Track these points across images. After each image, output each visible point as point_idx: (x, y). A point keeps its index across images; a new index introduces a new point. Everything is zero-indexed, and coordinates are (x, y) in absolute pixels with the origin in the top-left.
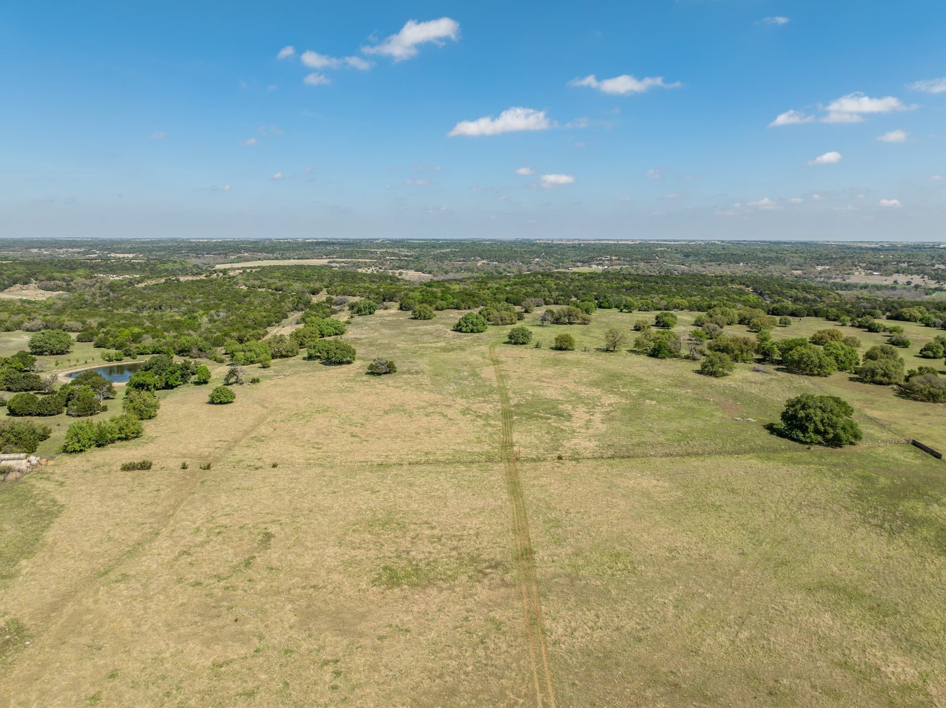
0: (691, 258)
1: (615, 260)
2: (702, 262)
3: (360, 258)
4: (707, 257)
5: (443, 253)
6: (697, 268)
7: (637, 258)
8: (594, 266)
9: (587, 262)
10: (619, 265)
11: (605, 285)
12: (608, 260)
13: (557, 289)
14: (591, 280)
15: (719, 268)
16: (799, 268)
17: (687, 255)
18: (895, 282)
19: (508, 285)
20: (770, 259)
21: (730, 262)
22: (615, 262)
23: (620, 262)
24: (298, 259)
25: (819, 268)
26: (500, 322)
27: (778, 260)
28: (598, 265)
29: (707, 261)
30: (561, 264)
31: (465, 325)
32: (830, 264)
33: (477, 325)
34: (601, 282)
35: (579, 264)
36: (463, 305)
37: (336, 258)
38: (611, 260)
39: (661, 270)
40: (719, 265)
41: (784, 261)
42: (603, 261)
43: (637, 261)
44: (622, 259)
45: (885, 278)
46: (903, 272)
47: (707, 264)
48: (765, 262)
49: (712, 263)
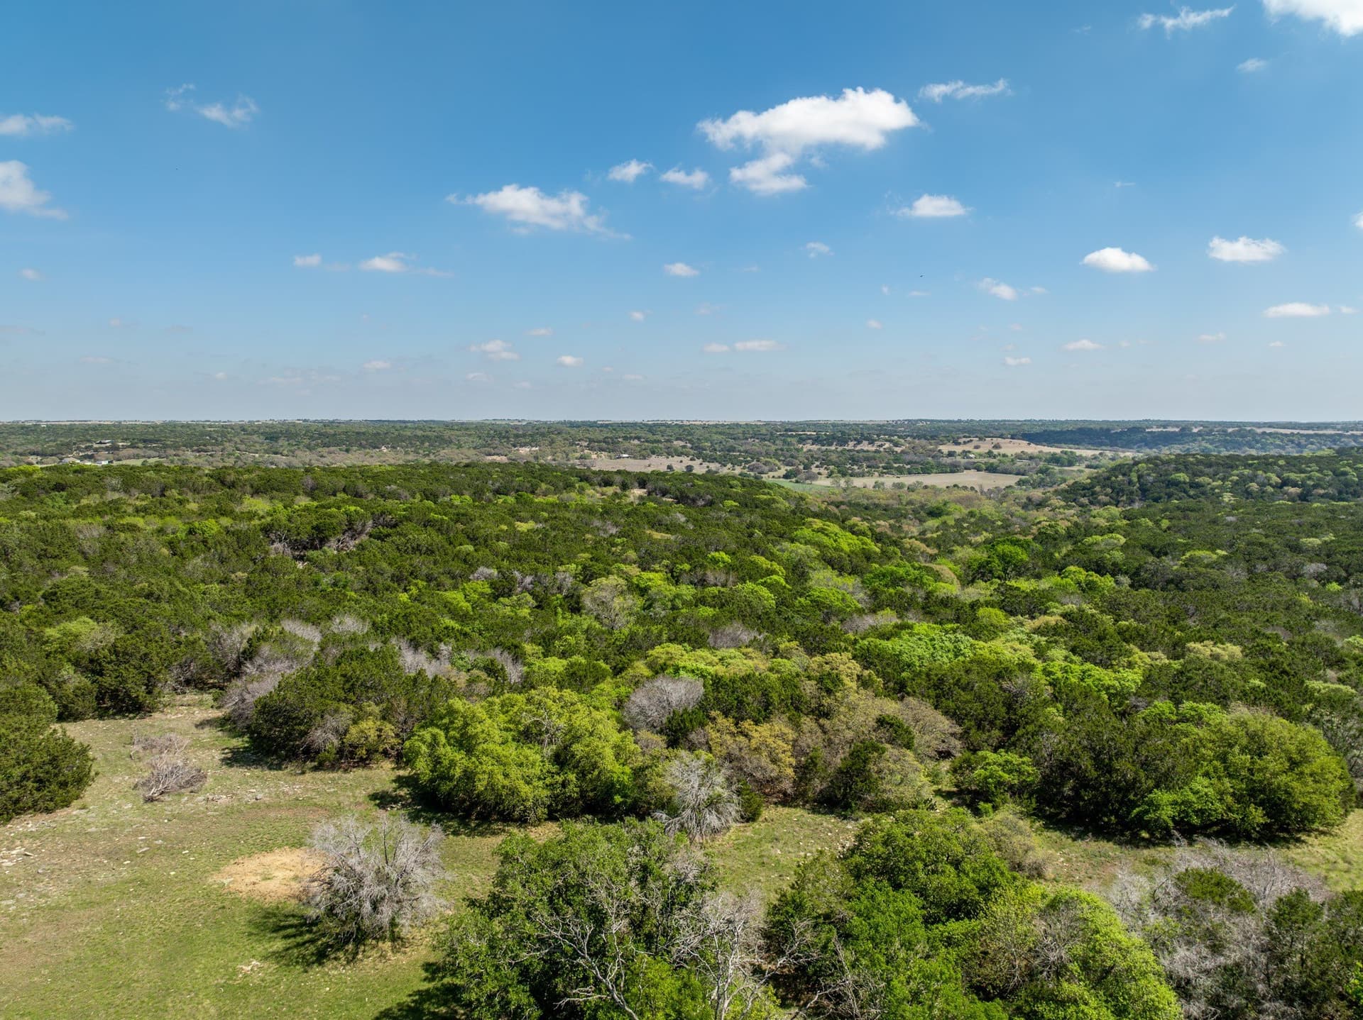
0: (281, 442)
1: (125, 447)
2: (309, 447)
4: (311, 438)
6: (308, 458)
10: (137, 457)
11: (143, 522)
12: (107, 449)
15: (350, 455)
17: (272, 437)
18: (670, 467)
20: (427, 438)
21: (362, 446)
22: (125, 452)
23: (132, 451)
25: (524, 451)
27: (442, 441)
29: (317, 445)
32: (532, 443)
34: (115, 507)
38: (114, 448)
40: (347, 451)
41: (451, 442)
42: (96, 450)
43: (176, 448)
44: (140, 445)
45: (647, 462)
46: (653, 453)
47: (324, 451)
48: (422, 443)
49: (332, 449)
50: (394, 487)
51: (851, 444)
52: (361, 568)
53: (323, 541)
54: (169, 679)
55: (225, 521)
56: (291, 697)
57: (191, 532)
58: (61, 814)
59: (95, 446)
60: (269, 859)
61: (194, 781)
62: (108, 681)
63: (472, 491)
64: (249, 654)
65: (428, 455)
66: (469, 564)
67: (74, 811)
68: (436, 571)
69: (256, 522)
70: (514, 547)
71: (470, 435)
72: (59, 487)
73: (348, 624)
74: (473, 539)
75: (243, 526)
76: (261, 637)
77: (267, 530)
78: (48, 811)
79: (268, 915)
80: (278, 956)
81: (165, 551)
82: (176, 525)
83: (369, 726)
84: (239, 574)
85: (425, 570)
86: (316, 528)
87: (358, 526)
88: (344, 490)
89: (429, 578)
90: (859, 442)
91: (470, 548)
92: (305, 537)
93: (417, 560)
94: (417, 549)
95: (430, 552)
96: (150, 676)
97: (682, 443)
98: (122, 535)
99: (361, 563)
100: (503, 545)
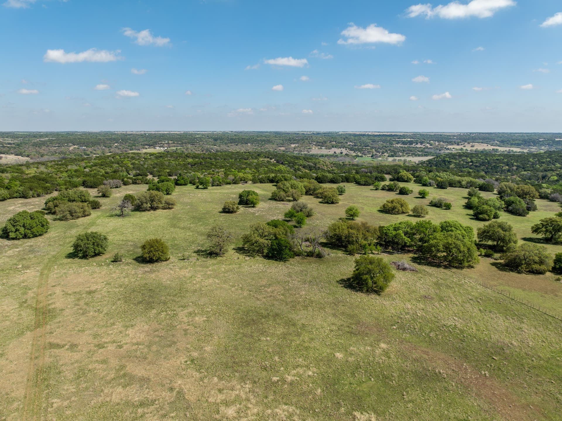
0: (218, 141)
1: (171, 143)
2: (226, 144)
4: (228, 140)
5: (41, 141)
6: (224, 147)
7: (186, 142)
8: (158, 148)
9: (152, 145)
10: (175, 146)
12: (166, 144)
13: (133, 168)
14: (161, 159)
15: (237, 147)
16: (282, 146)
17: (216, 140)
18: (335, 152)
19: (87, 166)
20: (264, 140)
21: (242, 143)
22: (171, 145)
23: (174, 145)
25: (293, 146)
26: (69, 216)
27: (269, 142)
28: (160, 147)
29: (229, 143)
30: (134, 147)
31: (14, 230)
32: (297, 143)
33: (32, 228)
35: (146, 147)
36: (31, 193)
38: (168, 143)
39: (203, 149)
40: (237, 145)
41: (272, 142)
42: (163, 144)
43: (186, 144)
44: (176, 142)
45: (329, 150)
46: (335, 147)
47: (229, 145)
48: (262, 142)
49: (232, 144)
51: (414, 144)
65: (261, 147)
71: (280, 139)
90: (417, 144)
97: (351, 143)
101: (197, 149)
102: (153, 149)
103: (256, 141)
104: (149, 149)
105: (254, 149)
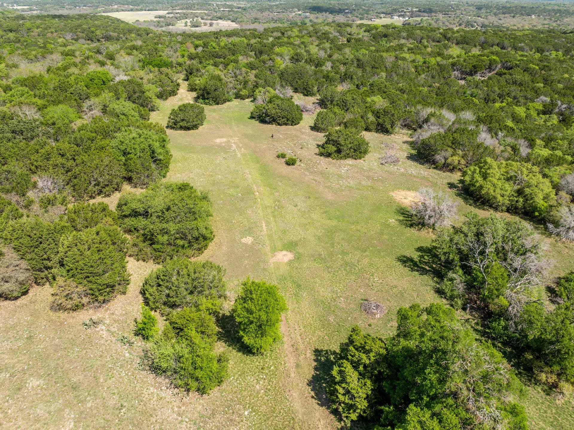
0: (483, 11)
1: (416, 11)
2: (495, 14)
3: (198, 9)
4: (498, 9)
5: (269, 5)
6: (492, 19)
7: (436, 10)
8: (396, 18)
9: (389, 14)
10: (420, 16)
11: (408, 56)
12: (409, 12)
15: (514, 19)
17: (479, 8)
20: (558, 11)
21: (522, 14)
22: (415, 14)
24: (148, 10)
27: (568, 13)
28: (399, 16)
29: (500, 13)
30: (366, 15)
34: (400, 47)
35: (382, 15)
37: (179, 9)
38: (412, 11)
39: (461, 22)
40: (514, 17)
42: (405, 12)
43: (436, 13)
44: (422, 11)
47: (502, 16)
48: (556, 14)
49: (506, 15)
50: (523, 44)
52: (486, 88)
53: (476, 72)
54: (399, 124)
55: (439, 59)
56: (432, 141)
57: (424, 62)
58: (358, 161)
59: (405, 10)
60: (408, 193)
61: (396, 161)
62: (380, 121)
63: (565, 49)
64: (426, 121)
65: (556, 21)
66: (537, 93)
67: (361, 161)
68: (519, 94)
69: (451, 60)
70: (566, 88)
72: (385, 36)
73: (468, 115)
74: (546, 81)
75: (444, 62)
76: (432, 115)
77: (453, 65)
78: (355, 159)
79: (402, 209)
80: (400, 221)
81: (413, 70)
82: (420, 59)
83: (456, 159)
84: (436, 84)
85: (513, 94)
86: (474, 67)
87: (493, 67)
88: (498, 45)
89: (515, 98)
91: (542, 85)
92: (468, 70)
93: (513, 88)
94: (515, 83)
95: (521, 84)
96: (393, 122)
98: (400, 61)
99: (487, 86)
100: (560, 86)
101: (452, 22)
102: (389, 19)
103: (545, 11)
104: (384, 19)
105: (544, 24)
